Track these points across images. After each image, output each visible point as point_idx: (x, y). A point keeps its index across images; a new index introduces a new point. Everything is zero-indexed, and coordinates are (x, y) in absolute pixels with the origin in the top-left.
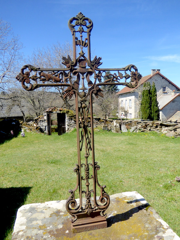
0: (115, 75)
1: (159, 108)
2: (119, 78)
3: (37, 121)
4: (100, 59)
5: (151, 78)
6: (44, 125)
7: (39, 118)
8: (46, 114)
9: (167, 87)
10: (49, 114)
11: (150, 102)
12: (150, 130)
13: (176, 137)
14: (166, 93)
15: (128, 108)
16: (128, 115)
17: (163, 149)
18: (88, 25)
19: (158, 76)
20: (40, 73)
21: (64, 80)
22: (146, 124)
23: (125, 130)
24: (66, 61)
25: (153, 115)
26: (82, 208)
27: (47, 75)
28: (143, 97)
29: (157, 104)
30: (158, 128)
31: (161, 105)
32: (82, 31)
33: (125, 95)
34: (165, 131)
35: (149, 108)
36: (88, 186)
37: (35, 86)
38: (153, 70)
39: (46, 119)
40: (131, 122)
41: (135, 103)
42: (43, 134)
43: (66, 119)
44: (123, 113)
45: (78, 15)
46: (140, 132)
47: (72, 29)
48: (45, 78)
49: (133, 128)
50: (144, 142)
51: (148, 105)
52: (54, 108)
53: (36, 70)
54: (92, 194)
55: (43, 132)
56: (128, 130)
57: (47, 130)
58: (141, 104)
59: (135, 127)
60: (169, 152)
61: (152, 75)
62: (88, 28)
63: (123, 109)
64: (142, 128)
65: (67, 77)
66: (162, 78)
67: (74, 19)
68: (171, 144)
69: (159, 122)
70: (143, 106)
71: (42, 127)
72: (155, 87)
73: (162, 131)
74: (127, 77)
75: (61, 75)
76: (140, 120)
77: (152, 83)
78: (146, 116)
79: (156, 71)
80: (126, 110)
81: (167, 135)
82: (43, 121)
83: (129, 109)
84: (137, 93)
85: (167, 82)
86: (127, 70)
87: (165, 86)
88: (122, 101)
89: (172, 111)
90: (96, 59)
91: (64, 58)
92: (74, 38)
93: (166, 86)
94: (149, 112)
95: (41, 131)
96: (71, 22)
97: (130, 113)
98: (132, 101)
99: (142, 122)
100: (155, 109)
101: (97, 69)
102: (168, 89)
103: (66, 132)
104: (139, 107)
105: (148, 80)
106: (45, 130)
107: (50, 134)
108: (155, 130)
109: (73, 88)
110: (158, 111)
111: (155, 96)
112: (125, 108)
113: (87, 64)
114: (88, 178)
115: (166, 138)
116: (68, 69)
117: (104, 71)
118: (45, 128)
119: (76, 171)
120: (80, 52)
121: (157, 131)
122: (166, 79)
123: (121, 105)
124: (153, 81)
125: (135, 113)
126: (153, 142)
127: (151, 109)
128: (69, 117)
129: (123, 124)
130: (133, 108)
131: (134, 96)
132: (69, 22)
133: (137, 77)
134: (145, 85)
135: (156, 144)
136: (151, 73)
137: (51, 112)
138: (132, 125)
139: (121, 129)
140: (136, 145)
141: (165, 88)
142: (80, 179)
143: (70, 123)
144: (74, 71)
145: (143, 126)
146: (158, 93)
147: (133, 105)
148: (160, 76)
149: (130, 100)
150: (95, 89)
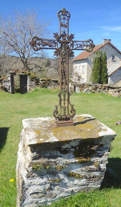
0: (81, 45)
1: (108, 75)
2: (83, 46)
3: (2, 81)
4: (73, 35)
5: (102, 47)
6: (8, 85)
7: (4, 78)
8: (10, 75)
9: (116, 56)
10: (12, 75)
11: (101, 68)
12: (99, 91)
13: (119, 97)
14: (115, 61)
15: (81, 73)
16: (81, 80)
17: (108, 105)
18: (68, 15)
19: (109, 45)
20: (42, 41)
21: (54, 46)
22: (96, 86)
23: (78, 91)
24: (56, 35)
25: (102, 80)
26: (61, 116)
27: (45, 43)
28: (95, 63)
29: (106, 70)
30: (106, 90)
31: (110, 71)
32: (64, 19)
33: (79, 61)
34: (111, 93)
35: (99, 74)
36: (64, 104)
37: (39, 48)
38: (105, 40)
39: (10, 80)
40: (84, 84)
41: (87, 69)
42: (7, 93)
43: (28, 80)
44: (76, 78)
45: (62, 9)
46: (91, 93)
47: (59, 17)
48: (44, 44)
49: (85, 90)
50: (94, 100)
51: (98, 71)
52: (17, 70)
53: (40, 40)
54: (67, 108)
55: (7, 91)
56: (81, 91)
57: (10, 89)
58: (93, 70)
59: (87, 89)
60: (113, 107)
61: (104, 44)
62: (68, 17)
63: (76, 74)
64: (92, 90)
65: (56, 44)
66: (112, 47)
67: (61, 11)
68: (115, 101)
69: (107, 85)
70: (95, 72)
71: (6, 87)
72: (106, 55)
73: (109, 92)
74: (87, 46)
75: (52, 43)
76: (91, 83)
77: (103, 51)
78: (96, 81)
79: (107, 40)
80: (79, 75)
81: (112, 95)
82: (7, 81)
83: (82, 75)
84: (90, 60)
85: (117, 51)
86: (87, 42)
87: (114, 55)
88: (76, 67)
89: (118, 77)
90: (71, 35)
91: (54, 34)
92: (60, 23)
93: (116, 54)
94: (100, 77)
95: (6, 90)
96: (59, 13)
97: (82, 78)
98: (85, 67)
99: (93, 85)
100: (105, 75)
101: (71, 41)
102: (116, 58)
103: (28, 92)
104: (91, 72)
105: (100, 48)
106: (9, 89)
107: (13, 93)
108: (104, 92)
109: (59, 51)
110: (107, 77)
111: (106, 64)
112: (79, 73)
113: (66, 38)
114: (65, 100)
115: (112, 98)
116: (57, 40)
117: (75, 42)
118: (9, 88)
119: (59, 96)
120: (63, 31)
121: (105, 93)
122: (116, 49)
123: (75, 71)
124: (104, 50)
125: (87, 78)
126: (101, 100)
127: (101, 75)
128: (31, 79)
129: (77, 86)
130: (86, 73)
131: (87, 63)
132: (58, 13)
133: (93, 46)
134: (97, 53)
135: (103, 102)
136: (103, 43)
137: (15, 74)
138: (85, 88)
139: (75, 91)
140: (87, 102)
141: (114, 56)
142: (61, 100)
143: (31, 84)
144: (60, 41)
145: (93, 88)
146: (108, 61)
147: (86, 71)
148: (110, 46)
149: (84, 66)
150: (70, 52)
